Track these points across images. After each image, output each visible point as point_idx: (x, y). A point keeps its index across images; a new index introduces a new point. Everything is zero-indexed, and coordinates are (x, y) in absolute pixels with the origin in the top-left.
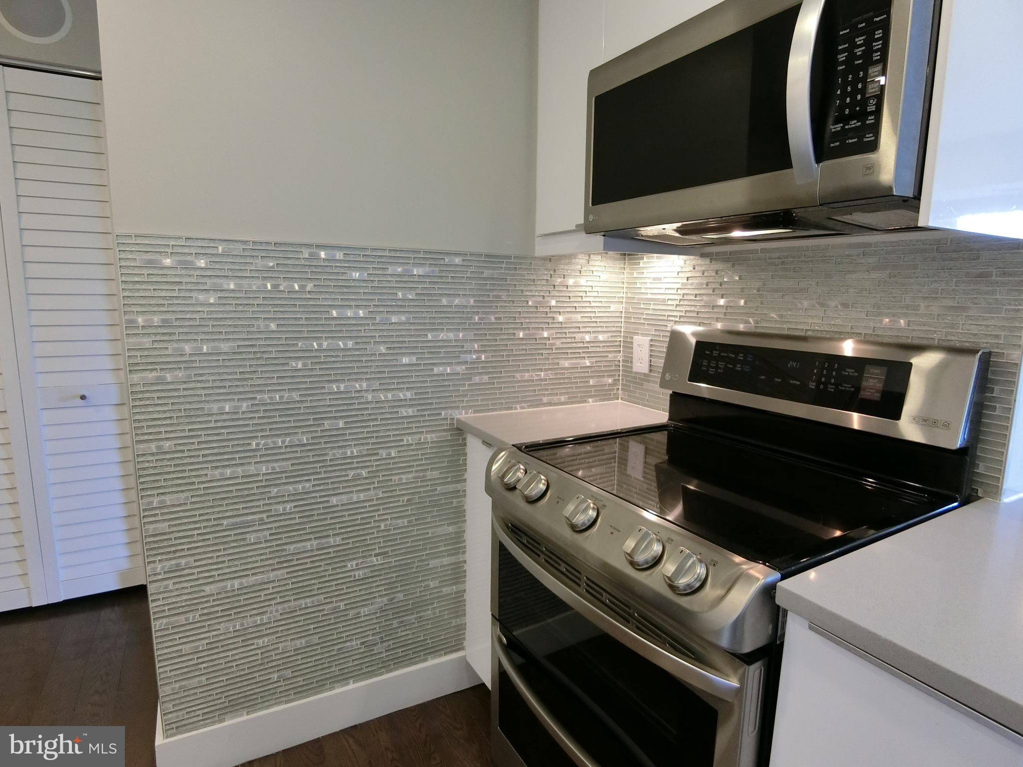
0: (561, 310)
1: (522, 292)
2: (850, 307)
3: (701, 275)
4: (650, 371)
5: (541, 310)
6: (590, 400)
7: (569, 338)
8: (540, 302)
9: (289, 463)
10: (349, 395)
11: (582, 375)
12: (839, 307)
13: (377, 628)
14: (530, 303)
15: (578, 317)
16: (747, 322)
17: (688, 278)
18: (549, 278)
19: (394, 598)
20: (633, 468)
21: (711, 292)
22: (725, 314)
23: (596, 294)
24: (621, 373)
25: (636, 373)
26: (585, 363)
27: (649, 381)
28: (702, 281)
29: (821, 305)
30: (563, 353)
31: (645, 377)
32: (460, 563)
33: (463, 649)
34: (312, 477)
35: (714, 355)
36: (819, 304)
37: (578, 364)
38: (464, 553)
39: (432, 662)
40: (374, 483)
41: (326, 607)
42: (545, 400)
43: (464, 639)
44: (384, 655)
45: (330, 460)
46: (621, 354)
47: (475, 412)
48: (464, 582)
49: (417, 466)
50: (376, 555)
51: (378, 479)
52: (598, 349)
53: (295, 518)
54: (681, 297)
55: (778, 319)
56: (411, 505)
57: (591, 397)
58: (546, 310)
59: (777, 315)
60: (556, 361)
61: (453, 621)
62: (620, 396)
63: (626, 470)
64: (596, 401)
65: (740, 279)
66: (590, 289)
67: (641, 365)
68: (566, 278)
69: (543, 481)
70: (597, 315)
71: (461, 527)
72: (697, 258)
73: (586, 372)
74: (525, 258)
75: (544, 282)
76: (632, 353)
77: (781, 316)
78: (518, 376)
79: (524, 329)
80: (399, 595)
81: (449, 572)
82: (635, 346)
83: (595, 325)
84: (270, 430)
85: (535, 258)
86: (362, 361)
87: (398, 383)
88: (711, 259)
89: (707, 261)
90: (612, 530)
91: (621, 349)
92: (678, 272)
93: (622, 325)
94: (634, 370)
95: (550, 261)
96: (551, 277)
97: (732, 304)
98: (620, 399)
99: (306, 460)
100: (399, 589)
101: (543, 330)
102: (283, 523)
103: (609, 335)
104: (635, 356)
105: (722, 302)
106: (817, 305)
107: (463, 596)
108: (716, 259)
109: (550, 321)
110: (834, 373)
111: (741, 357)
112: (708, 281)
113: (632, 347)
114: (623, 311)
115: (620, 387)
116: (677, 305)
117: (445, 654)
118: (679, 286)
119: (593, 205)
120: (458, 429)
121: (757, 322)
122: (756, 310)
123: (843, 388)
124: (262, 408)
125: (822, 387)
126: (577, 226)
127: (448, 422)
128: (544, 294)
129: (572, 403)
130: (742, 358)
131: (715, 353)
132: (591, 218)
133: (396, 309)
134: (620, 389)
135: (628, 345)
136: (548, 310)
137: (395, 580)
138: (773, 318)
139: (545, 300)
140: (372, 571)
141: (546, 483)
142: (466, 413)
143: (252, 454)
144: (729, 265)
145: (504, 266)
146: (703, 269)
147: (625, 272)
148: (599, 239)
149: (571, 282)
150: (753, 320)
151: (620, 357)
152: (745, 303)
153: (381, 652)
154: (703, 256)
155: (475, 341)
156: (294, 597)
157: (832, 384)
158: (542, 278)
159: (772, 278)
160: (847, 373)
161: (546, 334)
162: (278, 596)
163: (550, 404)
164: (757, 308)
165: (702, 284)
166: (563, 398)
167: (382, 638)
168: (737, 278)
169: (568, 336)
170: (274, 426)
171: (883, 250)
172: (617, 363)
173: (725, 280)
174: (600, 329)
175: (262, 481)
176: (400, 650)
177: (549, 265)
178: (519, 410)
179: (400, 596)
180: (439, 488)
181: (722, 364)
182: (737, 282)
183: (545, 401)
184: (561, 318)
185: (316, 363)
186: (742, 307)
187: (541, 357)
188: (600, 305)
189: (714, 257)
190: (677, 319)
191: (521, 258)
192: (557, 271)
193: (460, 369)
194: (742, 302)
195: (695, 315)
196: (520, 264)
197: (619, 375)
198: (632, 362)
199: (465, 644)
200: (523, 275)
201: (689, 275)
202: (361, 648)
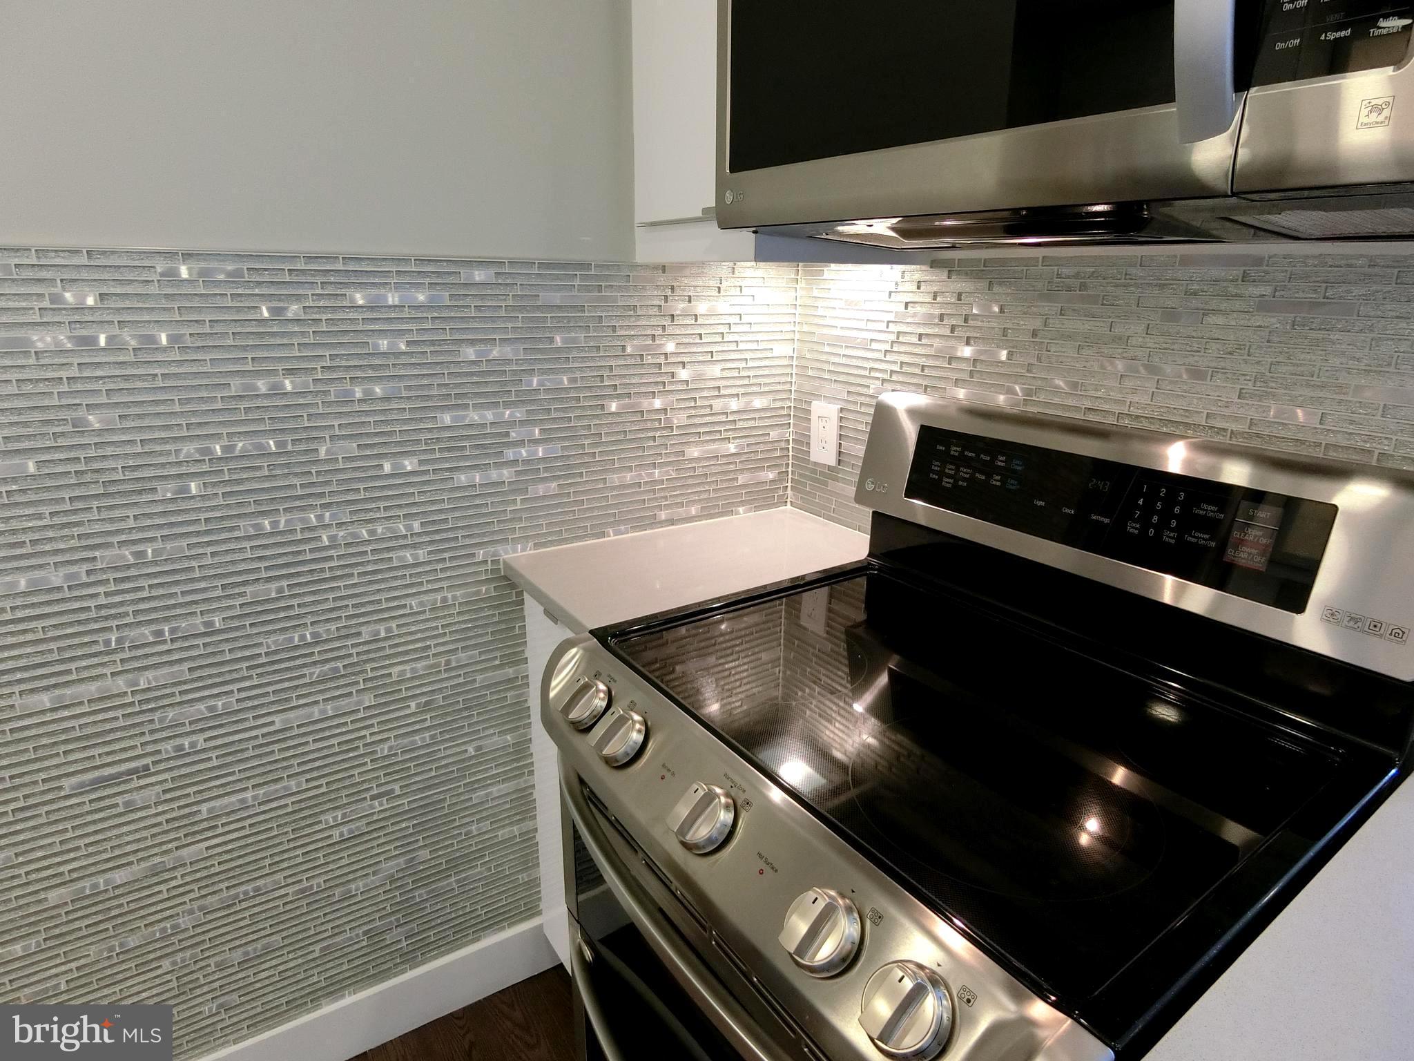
0: (686, 359)
1: (614, 331)
2: (1209, 378)
3: (929, 299)
4: (839, 462)
5: (650, 362)
6: (741, 509)
7: (701, 407)
8: (647, 347)
9: (185, 666)
10: (290, 538)
11: (725, 468)
12: (1185, 376)
13: (388, 908)
14: (629, 350)
15: (716, 370)
16: (1010, 391)
17: (907, 304)
18: (662, 303)
19: (414, 858)
20: (810, 616)
21: (948, 332)
22: (972, 373)
23: (747, 328)
24: (790, 462)
25: (815, 464)
26: (728, 449)
27: (836, 479)
28: (932, 311)
29: (1151, 369)
30: (691, 433)
31: (831, 473)
32: (525, 789)
33: (539, 913)
34: (234, 687)
35: (952, 453)
36: (1146, 367)
37: (716, 450)
38: (531, 773)
39: (490, 940)
40: (358, 683)
41: (290, 890)
42: (663, 515)
43: (540, 899)
44: (405, 944)
45: (267, 654)
46: (791, 429)
47: (536, 546)
48: (534, 817)
49: (436, 646)
50: (373, 798)
51: (364, 676)
52: (751, 424)
53: (210, 759)
54: (893, 337)
55: (1067, 390)
56: (429, 710)
57: (742, 503)
58: (658, 361)
59: (1066, 383)
60: (679, 449)
61: (520, 877)
62: (789, 500)
63: (798, 617)
64: (749, 511)
65: (1002, 311)
66: (736, 319)
67: (823, 452)
68: (693, 303)
69: (638, 726)
70: (750, 364)
71: (525, 735)
72: (924, 267)
73: (731, 463)
74: (618, 266)
75: (654, 311)
76: (809, 429)
77: (1074, 385)
78: (615, 479)
79: (619, 396)
80: (421, 852)
81: (508, 806)
82: (814, 417)
83: (746, 382)
84: (136, 613)
85: (635, 266)
86: (310, 472)
87: (386, 508)
88: (949, 271)
89: (943, 275)
90: (762, 865)
91: (791, 421)
92: (890, 292)
93: (793, 381)
94: (813, 458)
95: (664, 272)
96: (666, 301)
97: (982, 358)
98: (789, 503)
99: (219, 659)
100: (421, 844)
101: (654, 398)
102: (183, 771)
103: (771, 397)
104: (814, 434)
105: (967, 352)
106: (1141, 369)
107: (534, 837)
108: (959, 273)
109: (666, 379)
110: (1177, 510)
111: (1001, 461)
112: (943, 311)
113: (810, 419)
114: (795, 355)
115: (789, 484)
116: (886, 351)
117: (510, 926)
118: (891, 317)
119: (732, 171)
120: (506, 578)
121: (1028, 392)
122: (1028, 371)
123: (1194, 540)
124: (111, 576)
125: (1151, 532)
126: (705, 211)
127: (489, 568)
128: (653, 332)
129: (711, 516)
130: (1003, 464)
131: (955, 450)
132: (729, 197)
133: (370, 373)
134: (789, 488)
135: (804, 415)
136: (662, 360)
137: (412, 831)
138: (1056, 387)
139: (657, 342)
140: (368, 824)
141: (643, 728)
142: (523, 550)
143: (106, 659)
144: (983, 284)
145: (577, 282)
146: (935, 289)
147: (798, 287)
148: (746, 238)
149: (701, 307)
150: (1022, 389)
151: (789, 434)
152: (1010, 354)
153: (400, 940)
154: (934, 264)
155: (533, 423)
156: (227, 884)
157: (1172, 530)
158: (650, 303)
159: (1061, 314)
160: (1201, 512)
161: (658, 403)
162: (195, 887)
163: (671, 522)
164: (1029, 368)
165: (931, 316)
166: (693, 510)
167: (398, 920)
168: (996, 309)
169: (699, 404)
170: (142, 606)
171: (1286, 271)
172: (783, 445)
173: (975, 311)
174: (755, 389)
175: (131, 704)
176: (432, 933)
177: (662, 280)
178: (613, 538)
179: (424, 854)
180: (479, 677)
181: (965, 472)
182: (996, 317)
183: (663, 517)
184: (683, 374)
185: (215, 484)
186: (1002, 362)
187: (652, 443)
188: (754, 346)
189: (956, 268)
190: (887, 377)
191: (608, 267)
192: (678, 292)
193: (506, 473)
194: (1003, 355)
195: (918, 371)
196: (607, 277)
197: (787, 465)
198: (808, 444)
199: (542, 906)
200: (615, 299)
201: (909, 298)
202: (363, 940)
